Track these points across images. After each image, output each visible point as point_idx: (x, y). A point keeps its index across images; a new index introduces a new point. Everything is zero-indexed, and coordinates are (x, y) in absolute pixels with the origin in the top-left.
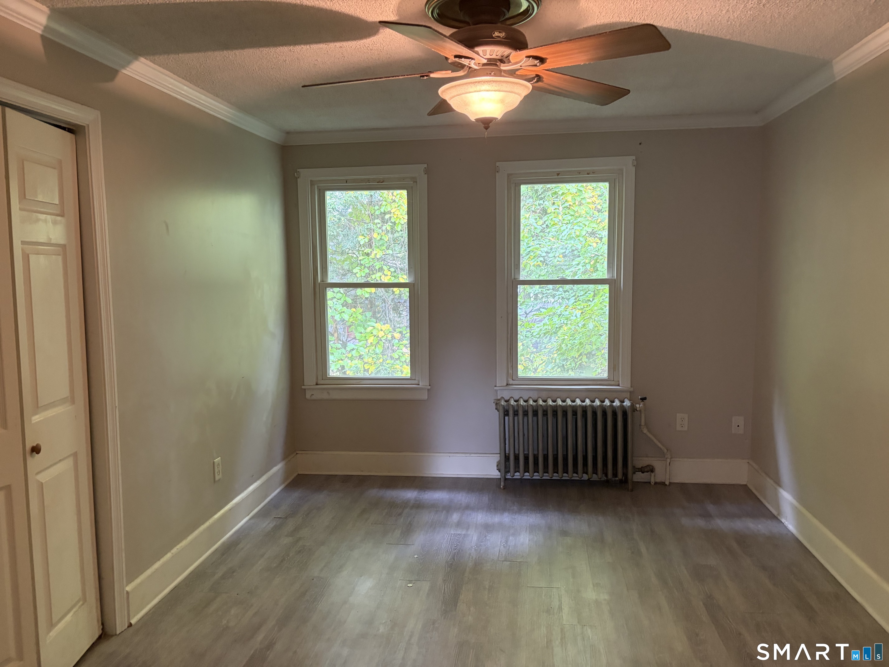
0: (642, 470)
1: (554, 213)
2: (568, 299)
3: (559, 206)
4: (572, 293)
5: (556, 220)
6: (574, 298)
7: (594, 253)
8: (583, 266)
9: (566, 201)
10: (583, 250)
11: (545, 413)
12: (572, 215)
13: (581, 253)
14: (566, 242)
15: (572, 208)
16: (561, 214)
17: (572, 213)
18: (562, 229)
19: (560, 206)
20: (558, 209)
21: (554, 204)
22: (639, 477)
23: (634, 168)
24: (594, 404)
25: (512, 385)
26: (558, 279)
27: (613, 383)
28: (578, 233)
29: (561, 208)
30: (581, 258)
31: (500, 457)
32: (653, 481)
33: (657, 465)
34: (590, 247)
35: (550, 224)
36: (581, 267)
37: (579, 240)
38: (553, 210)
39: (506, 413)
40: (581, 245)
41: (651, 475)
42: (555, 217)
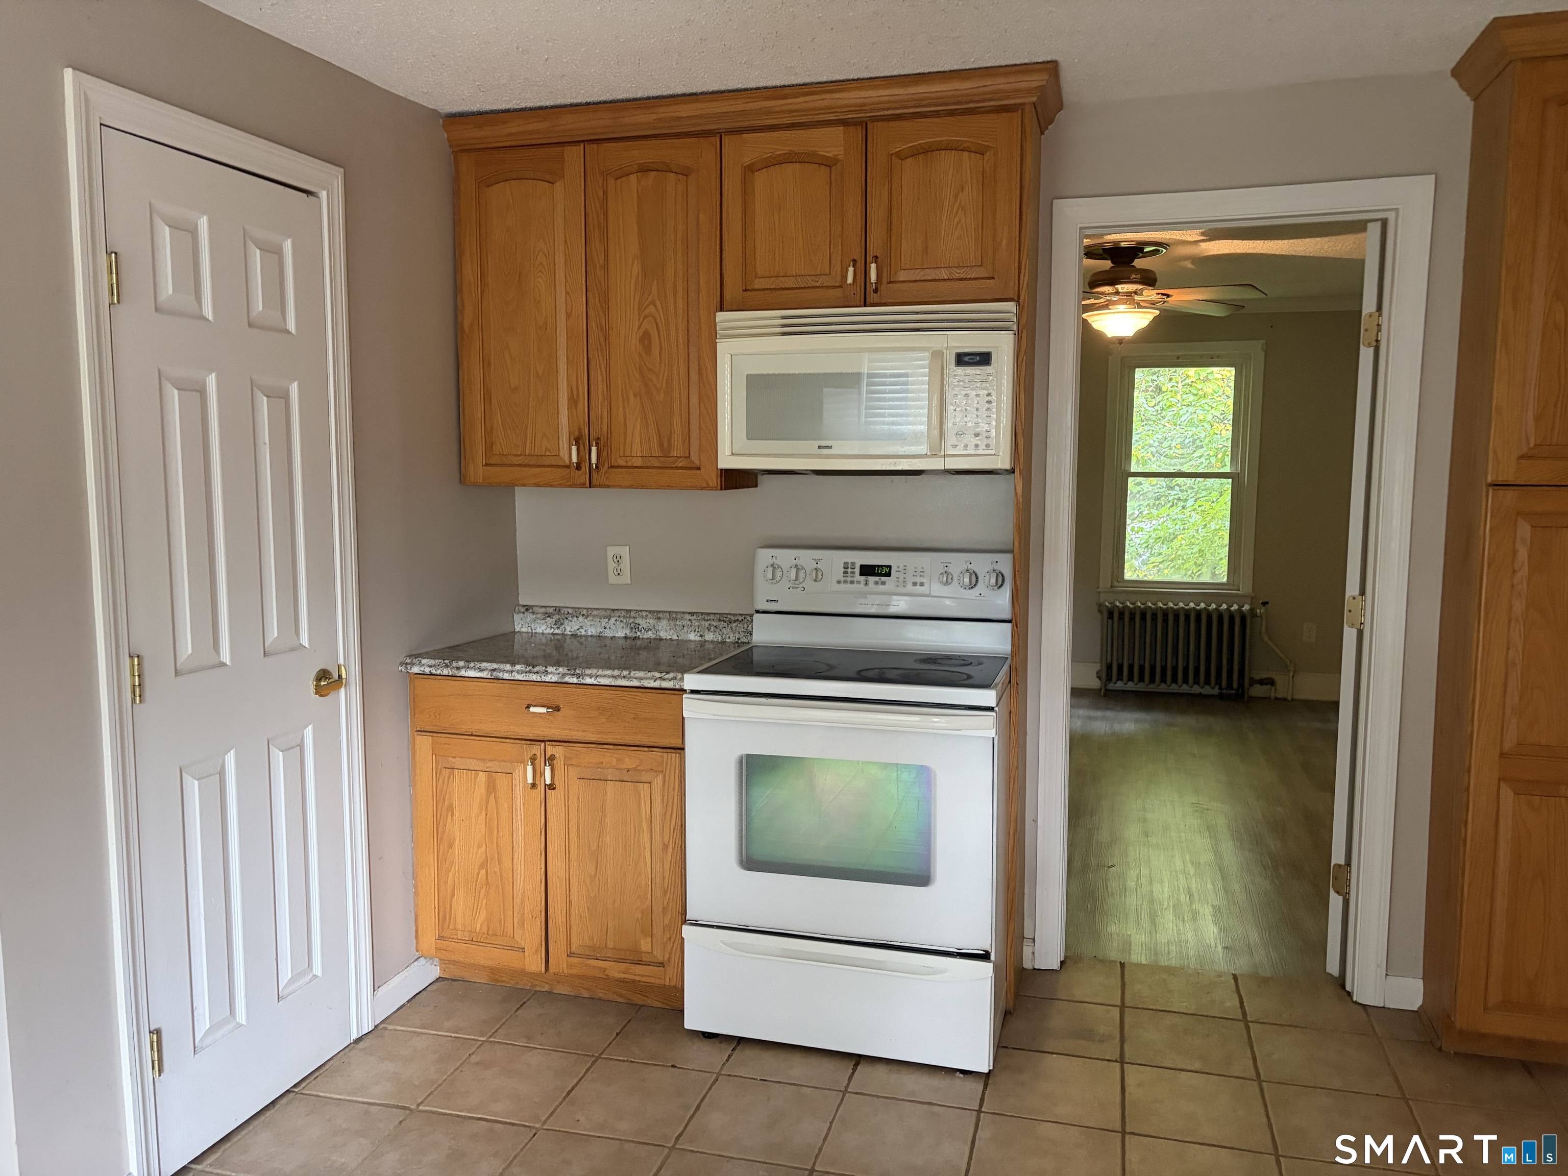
0: (1262, 682)
1: (1172, 391)
2: (1186, 500)
3: (1177, 383)
4: (1191, 493)
5: (1174, 400)
6: (1194, 499)
7: (1222, 443)
8: (1206, 459)
9: (1188, 376)
10: (1208, 439)
11: (1155, 617)
12: (1194, 395)
13: (1204, 443)
14: (1186, 429)
15: (1195, 385)
16: (1181, 393)
17: (1196, 392)
18: (1181, 412)
19: (1180, 382)
20: (1177, 387)
21: (1171, 379)
22: (1258, 691)
23: (1263, 353)
24: (1210, 608)
25: (1117, 587)
26: (1174, 471)
27: (1232, 587)
28: (1201, 417)
29: (1180, 385)
30: (1205, 449)
31: (1101, 666)
32: (1273, 695)
33: (1279, 679)
34: (1216, 436)
35: (1165, 405)
36: (1204, 461)
37: (1203, 426)
38: (1169, 388)
39: (1111, 615)
40: (1205, 433)
41: (1271, 690)
42: (1171, 397)
